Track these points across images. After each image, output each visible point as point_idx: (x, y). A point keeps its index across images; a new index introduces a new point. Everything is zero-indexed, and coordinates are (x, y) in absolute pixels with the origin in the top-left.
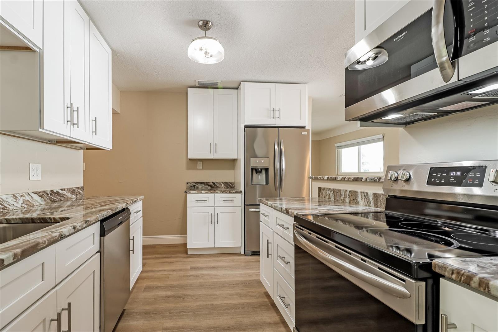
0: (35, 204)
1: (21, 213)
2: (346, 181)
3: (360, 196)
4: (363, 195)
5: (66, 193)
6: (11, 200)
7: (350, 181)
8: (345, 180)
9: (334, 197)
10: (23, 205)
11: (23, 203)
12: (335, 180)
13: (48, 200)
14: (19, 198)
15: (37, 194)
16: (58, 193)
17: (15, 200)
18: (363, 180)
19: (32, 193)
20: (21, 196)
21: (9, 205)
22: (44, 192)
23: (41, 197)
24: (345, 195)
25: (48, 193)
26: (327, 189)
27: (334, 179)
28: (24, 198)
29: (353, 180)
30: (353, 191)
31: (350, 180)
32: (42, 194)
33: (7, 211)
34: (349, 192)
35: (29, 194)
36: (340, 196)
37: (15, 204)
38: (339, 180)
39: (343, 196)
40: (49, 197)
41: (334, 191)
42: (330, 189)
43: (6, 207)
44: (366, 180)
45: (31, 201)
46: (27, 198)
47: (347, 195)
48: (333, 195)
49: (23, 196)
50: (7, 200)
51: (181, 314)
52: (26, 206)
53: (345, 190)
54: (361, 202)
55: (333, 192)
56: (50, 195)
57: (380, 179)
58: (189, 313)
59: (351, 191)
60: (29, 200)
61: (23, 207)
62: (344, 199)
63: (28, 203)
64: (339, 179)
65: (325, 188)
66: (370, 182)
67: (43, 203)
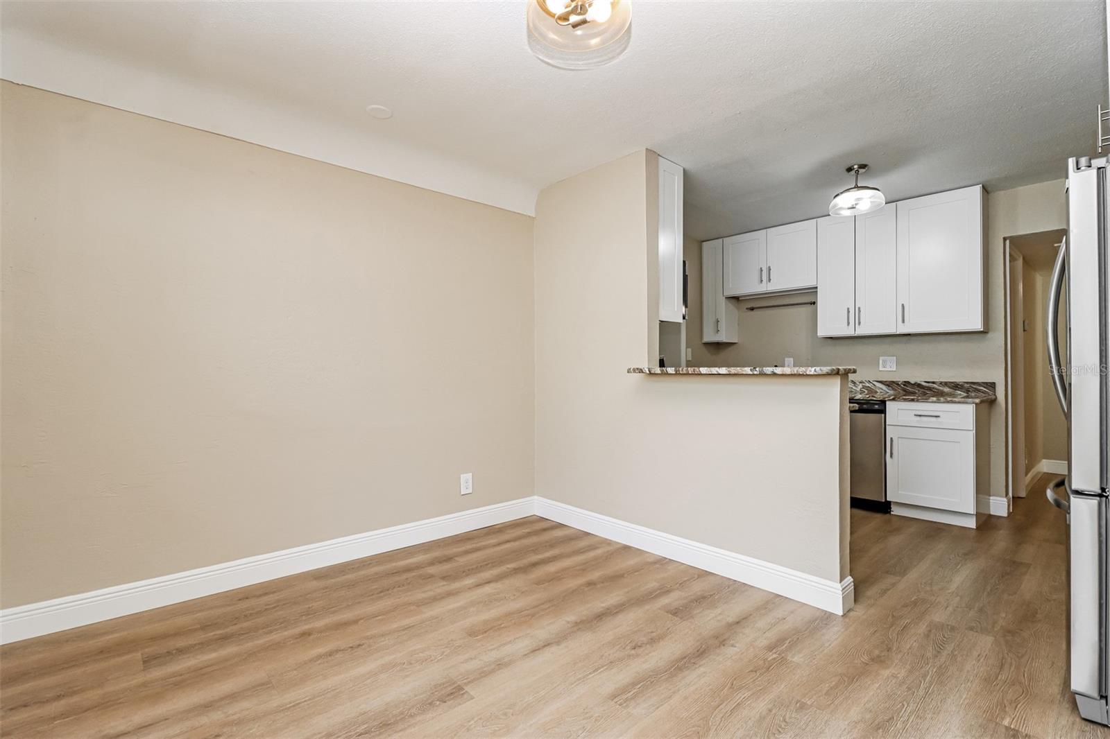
0: (878, 391)
5: (937, 386)
10: (863, 389)
13: (899, 390)
15: (882, 383)
16: (919, 385)
19: (875, 381)
20: (860, 382)
22: (893, 382)
23: (889, 386)
25: (899, 383)
28: (864, 384)
32: (890, 384)
35: (870, 382)
37: (854, 387)
45: (872, 388)
46: (868, 385)
52: (866, 391)
56: (902, 386)
60: (870, 386)
63: (869, 389)
67: (893, 389)
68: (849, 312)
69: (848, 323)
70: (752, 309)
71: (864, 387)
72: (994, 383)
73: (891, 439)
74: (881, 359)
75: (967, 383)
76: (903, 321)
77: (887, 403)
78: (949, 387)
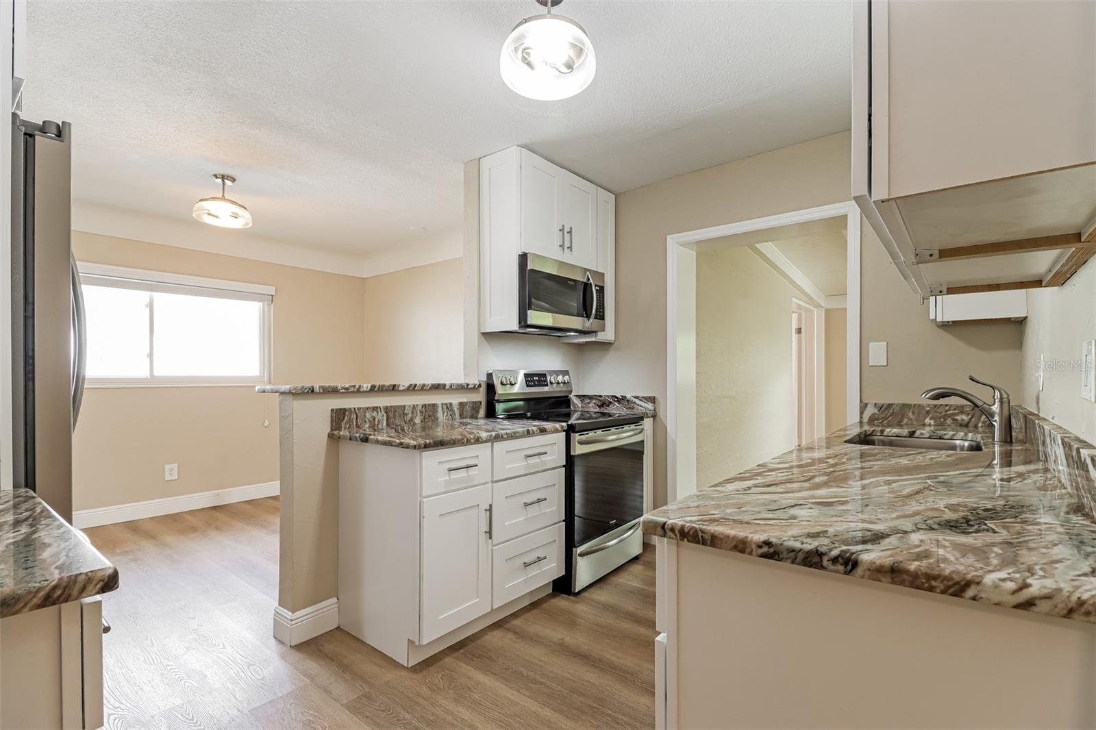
2: (417, 390)
3: (440, 410)
4: (445, 407)
7: (426, 390)
8: (416, 388)
9: (387, 420)
12: (393, 389)
18: (447, 387)
24: (413, 413)
26: (367, 408)
27: (391, 389)
29: (430, 388)
30: (429, 405)
31: (425, 388)
34: (422, 407)
36: (402, 415)
38: (403, 390)
39: (410, 415)
41: (387, 410)
42: (375, 409)
44: (451, 387)
47: (418, 412)
48: (385, 418)
51: (626, 719)
53: (414, 405)
54: (442, 418)
55: (386, 412)
57: (468, 385)
58: (610, 712)
59: (425, 405)
62: (411, 420)
64: (401, 388)
65: (359, 409)
66: (456, 389)
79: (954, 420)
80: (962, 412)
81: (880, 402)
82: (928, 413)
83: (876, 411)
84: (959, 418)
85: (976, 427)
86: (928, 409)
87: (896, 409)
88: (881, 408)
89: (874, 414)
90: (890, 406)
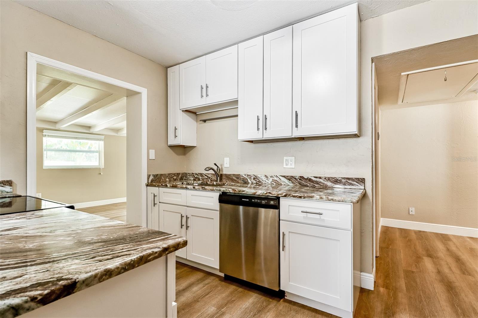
0: (283, 184)
1: (271, 187)
5: (322, 181)
6: (264, 178)
10: (273, 182)
11: (273, 181)
13: (297, 183)
14: (269, 178)
15: (285, 177)
16: (310, 180)
17: (267, 179)
19: (280, 176)
20: (271, 177)
21: (262, 180)
22: (292, 176)
23: (289, 180)
25: (297, 178)
28: (273, 178)
32: (290, 178)
33: (261, 184)
35: (277, 176)
37: (267, 180)
40: (298, 181)
43: (261, 181)
45: (279, 181)
46: (275, 179)
49: (273, 177)
50: (261, 178)
52: (275, 184)
56: (299, 180)
60: (277, 180)
61: (272, 183)
63: (276, 182)
67: (292, 185)
68: (258, 119)
69: (258, 129)
70: (205, 121)
71: (273, 180)
72: (364, 179)
73: (283, 233)
74: (285, 158)
75: (344, 178)
76: (297, 126)
77: (281, 199)
78: (332, 182)
79: (173, 178)
80: (175, 176)
81: (154, 174)
82: (167, 176)
83: (153, 178)
84: (174, 178)
85: (178, 180)
86: (167, 175)
87: (159, 176)
88: (154, 176)
89: (152, 179)
90: (157, 175)
